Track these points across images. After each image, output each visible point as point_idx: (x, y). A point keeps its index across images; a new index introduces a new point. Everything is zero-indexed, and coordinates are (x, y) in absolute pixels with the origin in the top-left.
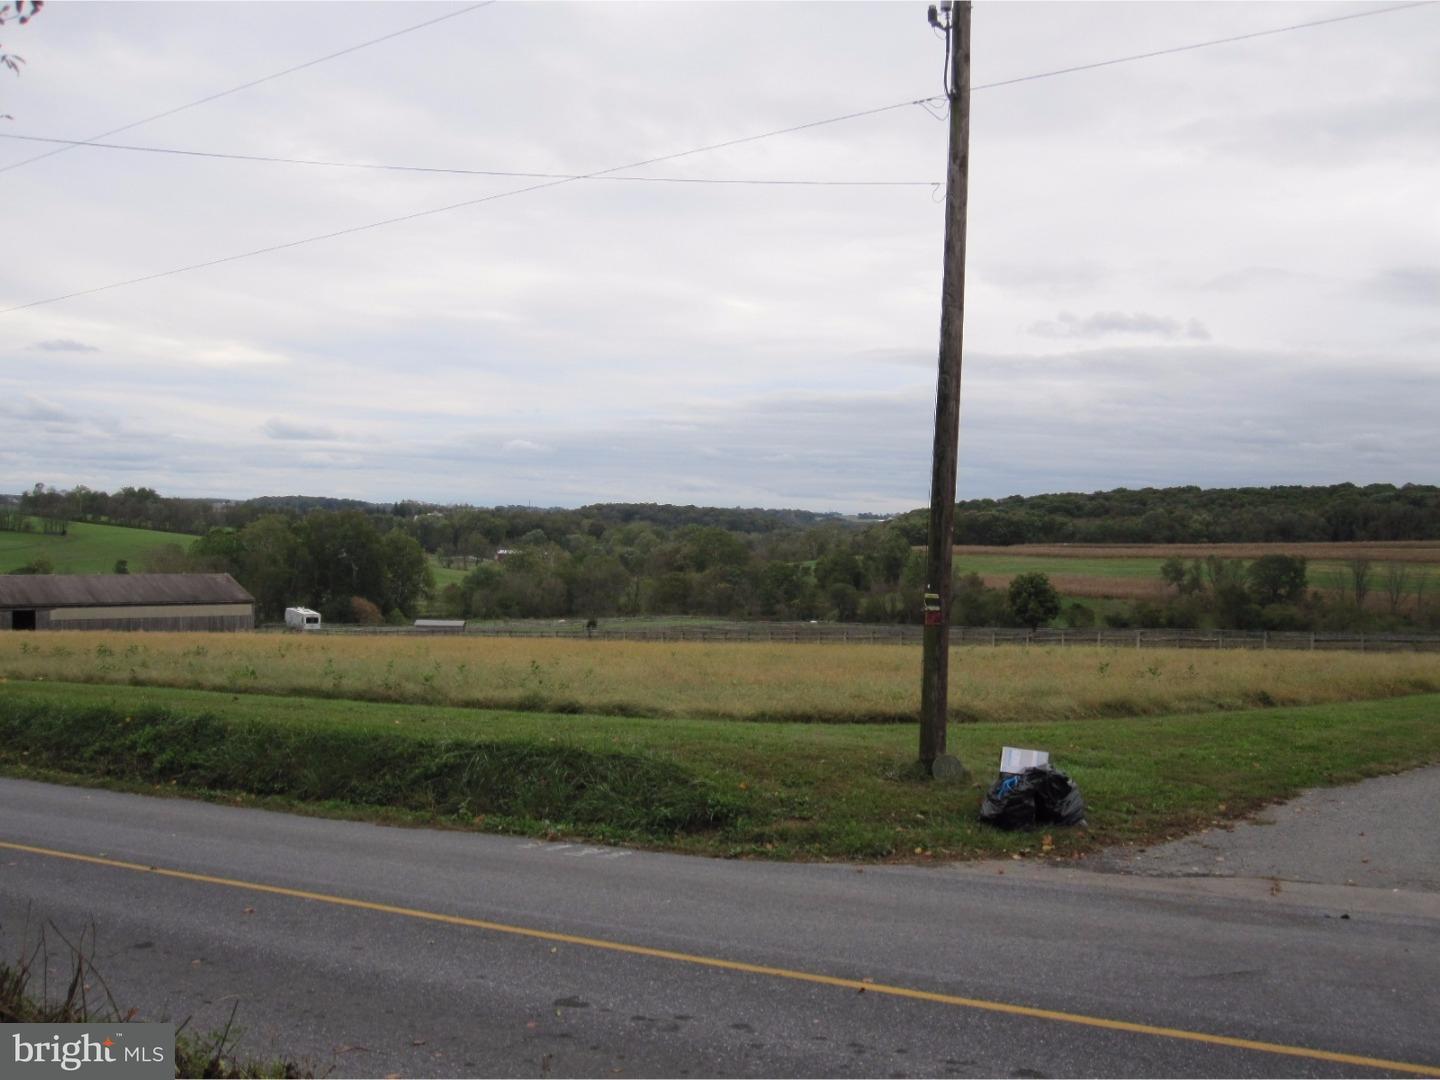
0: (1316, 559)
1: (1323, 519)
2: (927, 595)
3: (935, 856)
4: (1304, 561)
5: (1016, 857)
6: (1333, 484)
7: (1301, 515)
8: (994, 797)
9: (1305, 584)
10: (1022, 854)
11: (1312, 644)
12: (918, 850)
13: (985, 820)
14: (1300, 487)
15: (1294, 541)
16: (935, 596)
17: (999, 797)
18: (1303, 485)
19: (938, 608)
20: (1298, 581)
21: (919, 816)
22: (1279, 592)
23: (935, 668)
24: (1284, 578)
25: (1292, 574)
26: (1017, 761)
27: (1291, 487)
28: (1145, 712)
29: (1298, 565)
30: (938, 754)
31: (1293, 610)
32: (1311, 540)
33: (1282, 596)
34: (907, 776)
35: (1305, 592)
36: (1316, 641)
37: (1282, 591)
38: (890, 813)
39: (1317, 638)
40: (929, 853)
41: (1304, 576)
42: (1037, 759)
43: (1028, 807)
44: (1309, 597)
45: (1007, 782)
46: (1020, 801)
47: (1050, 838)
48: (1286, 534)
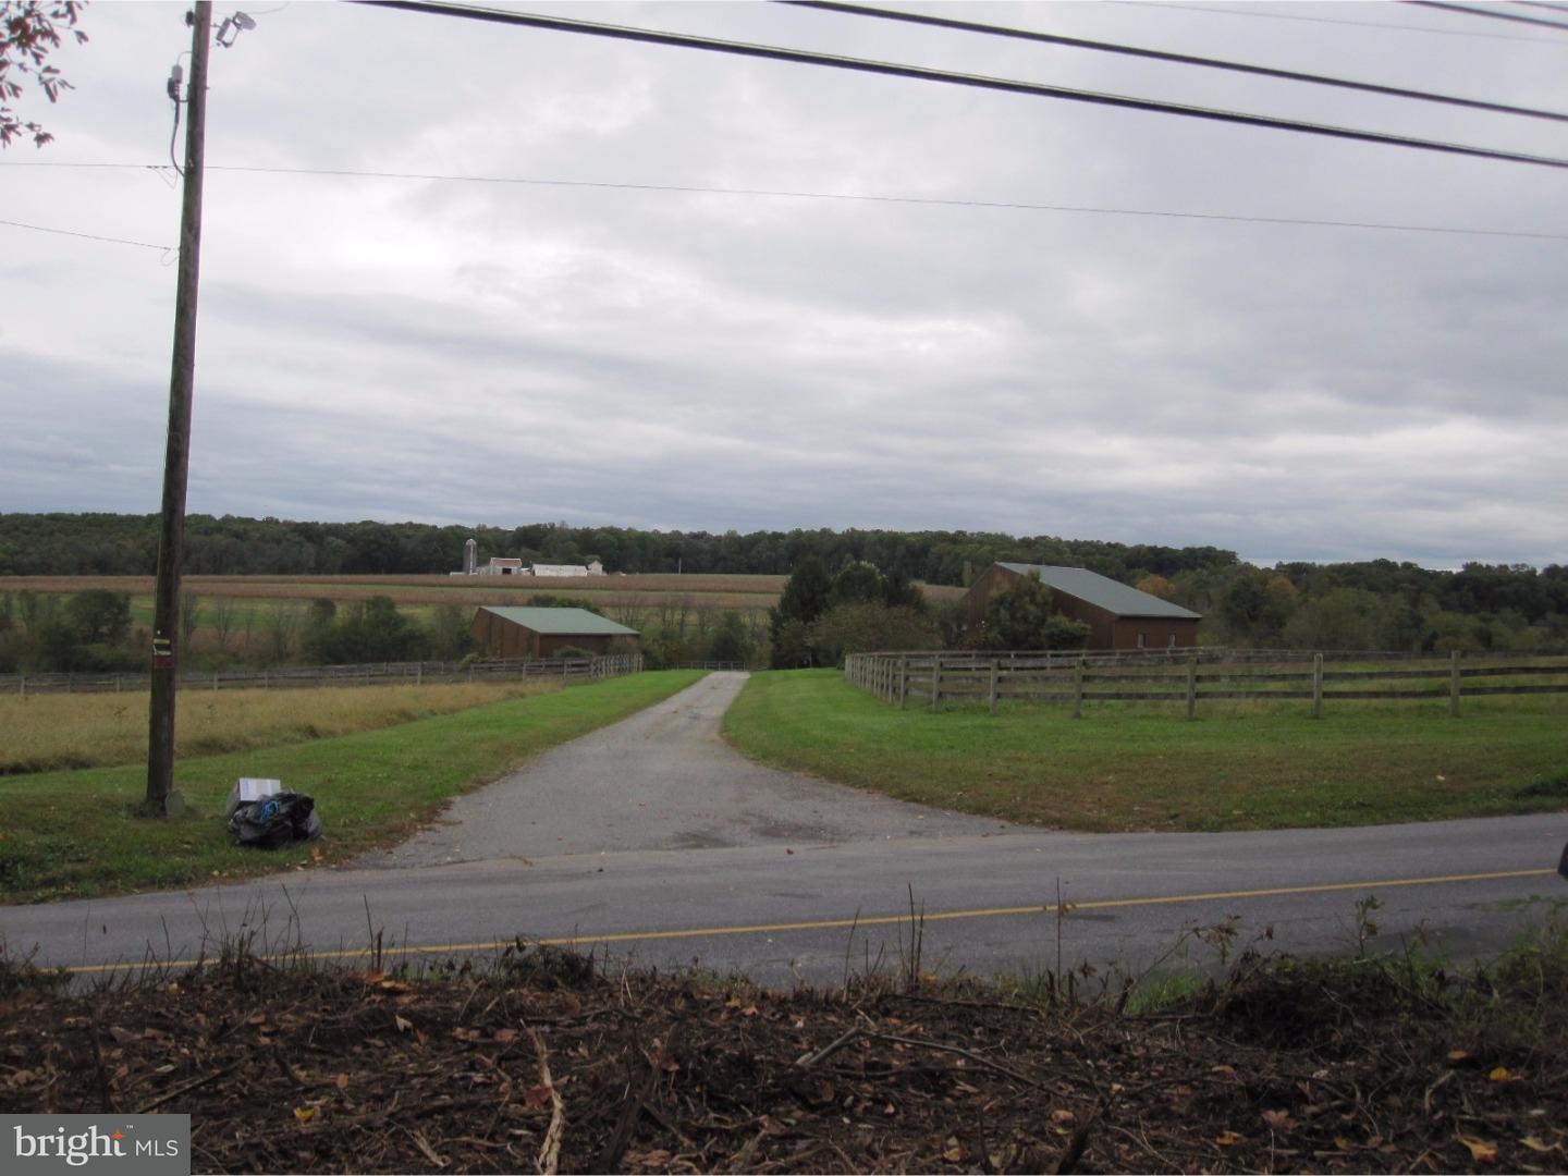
0: (140, 594)
1: (143, 551)
2: (156, 641)
3: (233, 876)
4: (128, 595)
5: (300, 868)
6: (150, 512)
7: (119, 545)
8: (256, 821)
9: (128, 621)
10: (303, 866)
11: (216, 684)
12: (216, 873)
13: (247, 844)
14: (115, 515)
15: (112, 574)
16: (167, 642)
17: (261, 820)
18: (118, 513)
19: (168, 653)
20: (121, 617)
21: (186, 846)
22: (100, 630)
23: (162, 711)
24: (107, 615)
25: (116, 611)
26: (254, 789)
27: (105, 515)
28: (233, 748)
29: (122, 601)
30: (168, 790)
31: (122, 649)
32: (129, 573)
33: (102, 635)
34: (139, 813)
35: (128, 629)
36: (220, 680)
37: (104, 629)
38: (159, 848)
39: (222, 676)
40: (226, 874)
41: (128, 612)
42: (269, 787)
43: (288, 827)
44: (133, 635)
45: (267, 807)
46: (281, 822)
47: (317, 850)
48: (103, 566)
